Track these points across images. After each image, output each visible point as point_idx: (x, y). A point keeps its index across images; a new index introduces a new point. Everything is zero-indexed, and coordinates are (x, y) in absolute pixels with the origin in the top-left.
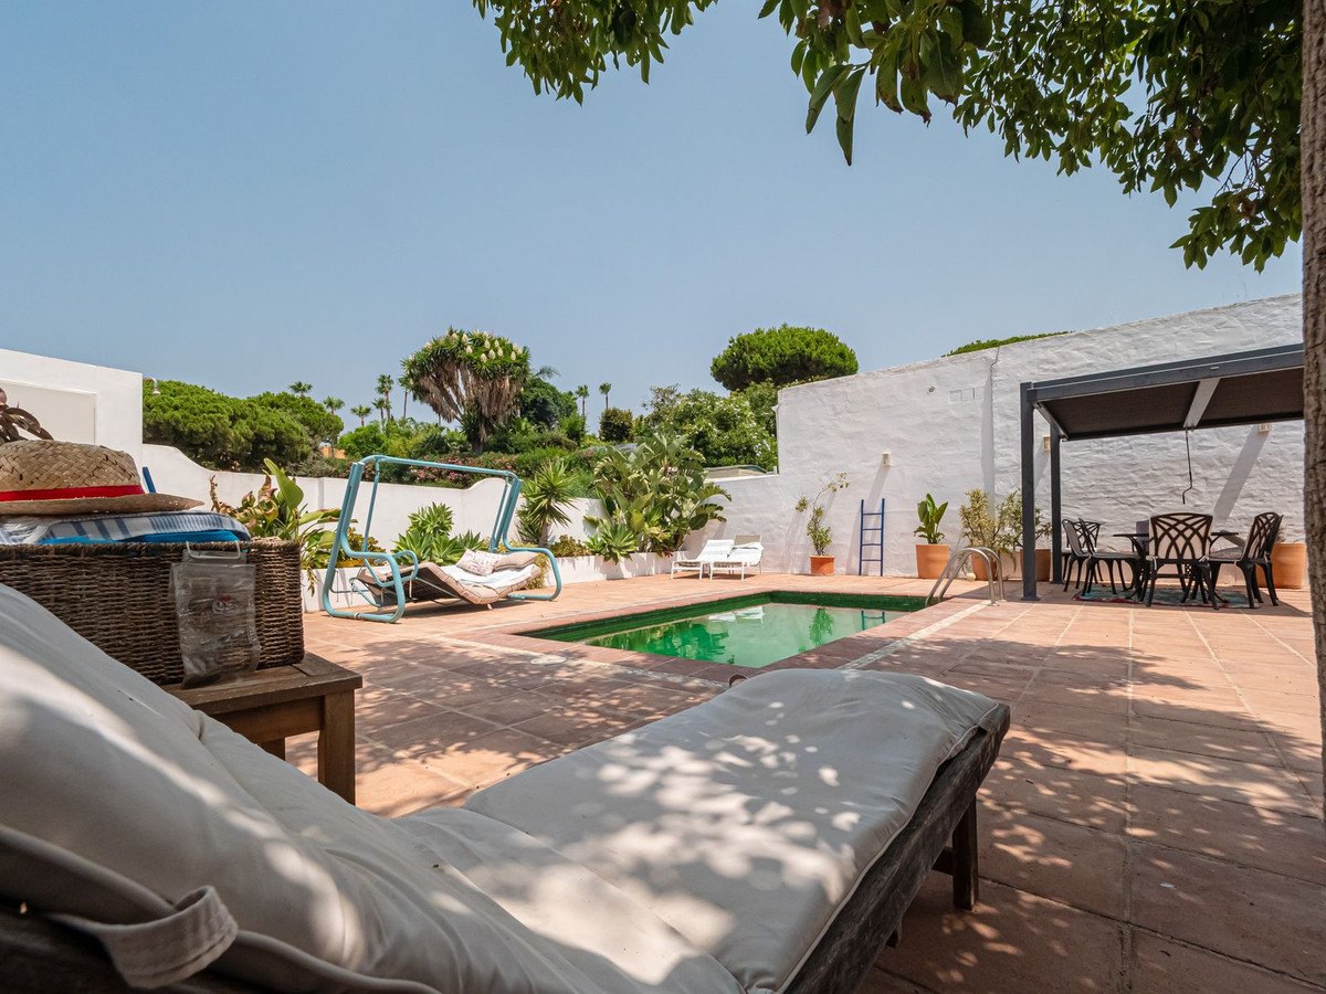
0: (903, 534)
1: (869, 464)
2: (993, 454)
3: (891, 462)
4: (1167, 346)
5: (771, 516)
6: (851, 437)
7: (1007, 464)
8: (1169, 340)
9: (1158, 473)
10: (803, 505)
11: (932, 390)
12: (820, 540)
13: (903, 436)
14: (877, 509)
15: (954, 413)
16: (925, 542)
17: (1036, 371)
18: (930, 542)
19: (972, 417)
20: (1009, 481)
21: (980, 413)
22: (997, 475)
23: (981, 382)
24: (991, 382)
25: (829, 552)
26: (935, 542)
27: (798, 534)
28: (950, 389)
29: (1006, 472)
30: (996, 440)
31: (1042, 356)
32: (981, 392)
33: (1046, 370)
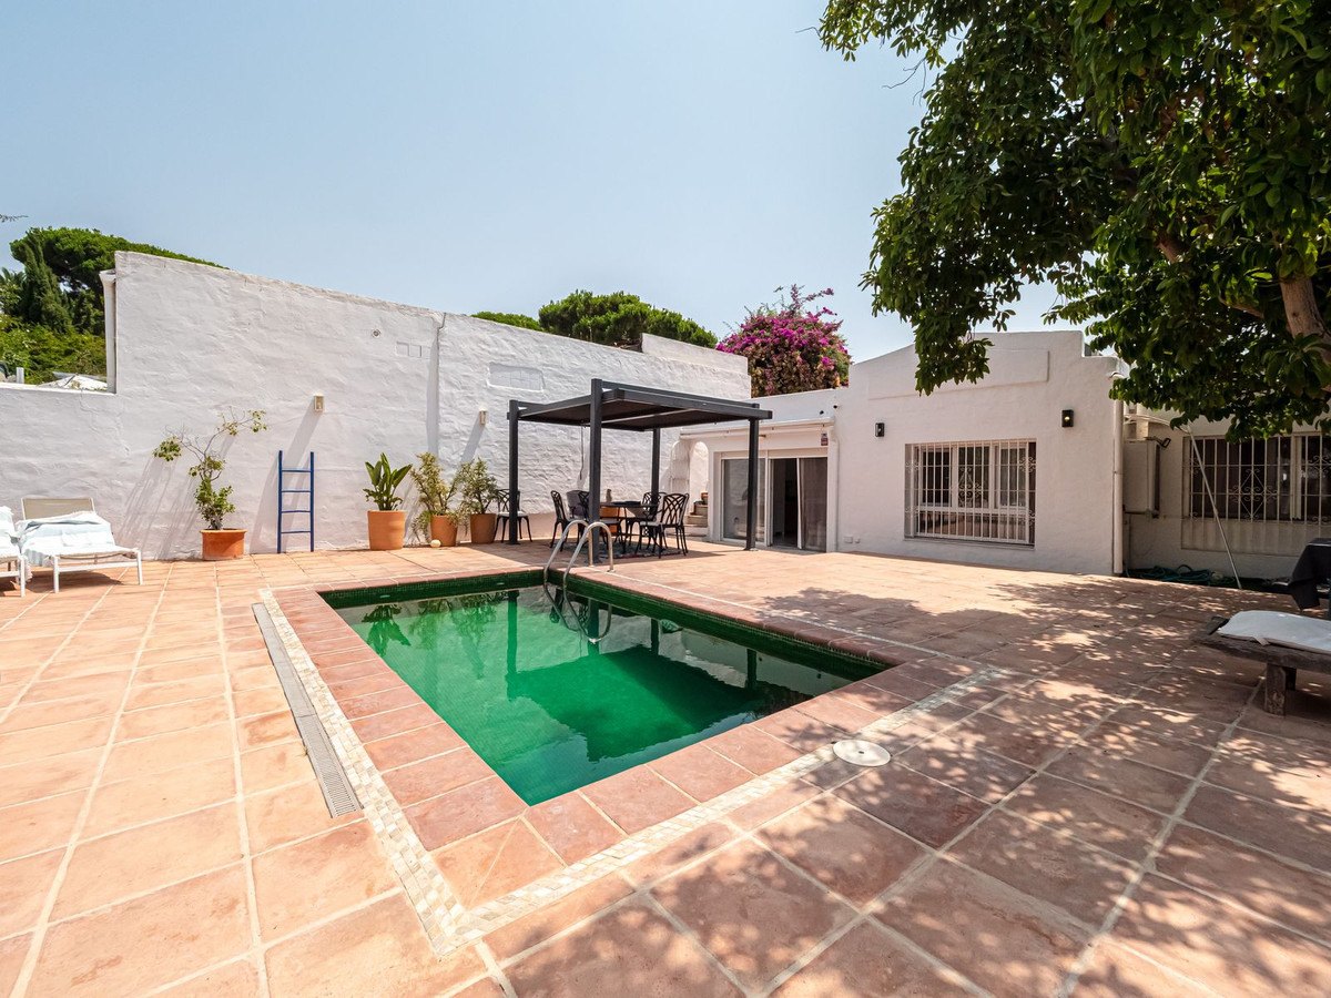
0: (337, 498)
1: (291, 404)
2: (437, 419)
3: (327, 407)
4: (557, 358)
5: (93, 464)
6: (265, 362)
7: (450, 430)
8: (559, 354)
9: (550, 453)
10: (169, 450)
11: (376, 333)
12: (212, 506)
13: (341, 379)
14: (303, 463)
15: (400, 366)
16: (375, 508)
17: (475, 347)
18: (381, 508)
19: (418, 375)
20: (450, 447)
21: (426, 373)
22: (442, 441)
23: (428, 342)
24: (438, 346)
25: (228, 523)
26: (389, 508)
27: (157, 496)
28: (397, 339)
29: (450, 438)
30: (441, 405)
31: (481, 336)
32: (427, 353)
33: (483, 350)
